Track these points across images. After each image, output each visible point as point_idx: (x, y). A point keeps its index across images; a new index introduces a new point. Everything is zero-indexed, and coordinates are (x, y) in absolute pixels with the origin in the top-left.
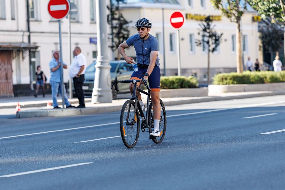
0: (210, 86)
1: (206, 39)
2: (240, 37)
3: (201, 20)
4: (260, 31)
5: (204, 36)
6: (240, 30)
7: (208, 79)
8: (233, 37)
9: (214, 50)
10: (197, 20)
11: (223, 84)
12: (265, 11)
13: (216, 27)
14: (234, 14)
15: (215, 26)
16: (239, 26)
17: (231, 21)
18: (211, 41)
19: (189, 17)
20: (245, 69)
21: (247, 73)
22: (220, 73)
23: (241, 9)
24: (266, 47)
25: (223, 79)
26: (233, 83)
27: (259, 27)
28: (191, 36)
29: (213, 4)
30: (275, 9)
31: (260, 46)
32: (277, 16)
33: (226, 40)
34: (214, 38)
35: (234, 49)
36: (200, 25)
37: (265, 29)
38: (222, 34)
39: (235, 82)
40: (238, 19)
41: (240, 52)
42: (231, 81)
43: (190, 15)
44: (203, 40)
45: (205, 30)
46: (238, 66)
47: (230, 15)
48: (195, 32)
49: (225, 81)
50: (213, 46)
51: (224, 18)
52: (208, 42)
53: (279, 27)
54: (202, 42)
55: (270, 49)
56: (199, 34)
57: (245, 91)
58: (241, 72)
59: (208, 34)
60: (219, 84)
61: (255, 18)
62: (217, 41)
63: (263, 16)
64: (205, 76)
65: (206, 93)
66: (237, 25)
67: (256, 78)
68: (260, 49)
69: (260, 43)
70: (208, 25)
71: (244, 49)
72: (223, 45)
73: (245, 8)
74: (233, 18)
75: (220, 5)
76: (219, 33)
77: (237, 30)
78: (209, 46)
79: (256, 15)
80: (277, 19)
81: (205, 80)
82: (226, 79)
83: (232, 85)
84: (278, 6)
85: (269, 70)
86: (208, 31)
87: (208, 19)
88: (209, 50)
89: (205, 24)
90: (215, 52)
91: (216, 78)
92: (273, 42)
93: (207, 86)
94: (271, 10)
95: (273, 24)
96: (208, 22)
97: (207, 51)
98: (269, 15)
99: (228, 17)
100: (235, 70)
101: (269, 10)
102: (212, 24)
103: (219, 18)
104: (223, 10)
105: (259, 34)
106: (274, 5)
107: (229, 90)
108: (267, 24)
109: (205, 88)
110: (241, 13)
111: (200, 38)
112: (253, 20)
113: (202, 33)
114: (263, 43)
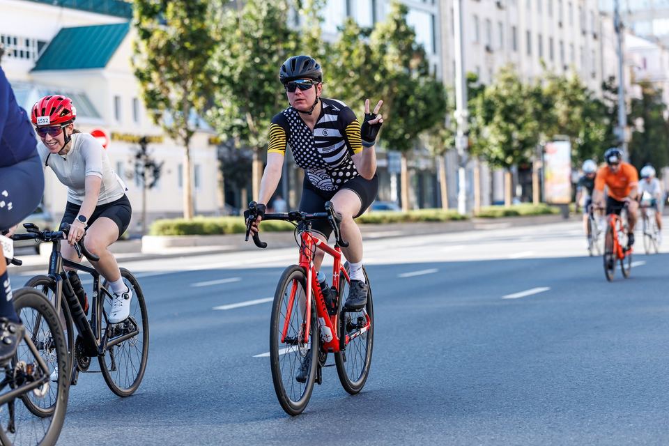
0: (145, 238)
1: (141, 169)
2: (189, 169)
3: (134, 142)
4: (221, 159)
5: (137, 165)
6: (189, 158)
7: (144, 226)
8: (180, 167)
9: (152, 185)
10: (127, 141)
11: (165, 235)
12: (225, 130)
13: (156, 152)
14: (181, 135)
15: (153, 150)
16: (188, 151)
17: (177, 144)
18: (148, 173)
19: (115, 137)
20: (196, 213)
21: (199, 220)
22: (161, 218)
23: (192, 128)
24: (229, 182)
25: (164, 229)
26: (179, 234)
27: (219, 153)
28: (119, 165)
29: (151, 120)
30: (241, 128)
31: (220, 182)
32: (244, 137)
33: (169, 172)
34: (152, 169)
35: (181, 184)
36: (131, 149)
37: (226, 156)
38: (163, 163)
39: (182, 232)
40: (187, 141)
41: (189, 188)
42: (176, 232)
43: (117, 135)
44: (137, 172)
45: (138, 156)
46: (185, 208)
47: (174, 135)
48: (125, 159)
49: (167, 232)
50: (150, 180)
51: (167, 140)
52: (143, 175)
53: (247, 154)
54: (135, 175)
55: (234, 185)
56: (130, 162)
57: (195, 245)
58: (191, 217)
59: (142, 162)
60: (158, 235)
61: (212, 141)
62: (156, 172)
63: (224, 137)
64: (139, 224)
65: (138, 249)
66: (184, 150)
67: (213, 228)
68: (220, 185)
69: (219, 176)
70: (144, 149)
71: (196, 184)
72: (164, 179)
73: (197, 125)
74: (180, 140)
75: (160, 121)
76: (158, 161)
77: (185, 158)
78: (144, 180)
79: (213, 136)
80: (244, 142)
81: (139, 229)
82: (169, 228)
83: (177, 238)
84: (244, 124)
85: (231, 215)
86: (143, 157)
87: (144, 141)
88: (145, 187)
89: (138, 147)
90: (154, 189)
91: (155, 226)
92: (239, 175)
93: (140, 238)
94: (235, 129)
95: (238, 150)
96: (143, 143)
97: (141, 187)
98: (232, 137)
99: (173, 137)
100: (181, 215)
101: (231, 129)
102: (150, 147)
103: (159, 140)
104: (165, 128)
105: (217, 164)
106: (238, 122)
107: (174, 244)
108: (230, 149)
109: (137, 241)
110: (190, 133)
111: (131, 168)
112: (211, 142)
113: (134, 161)
114: (225, 176)
